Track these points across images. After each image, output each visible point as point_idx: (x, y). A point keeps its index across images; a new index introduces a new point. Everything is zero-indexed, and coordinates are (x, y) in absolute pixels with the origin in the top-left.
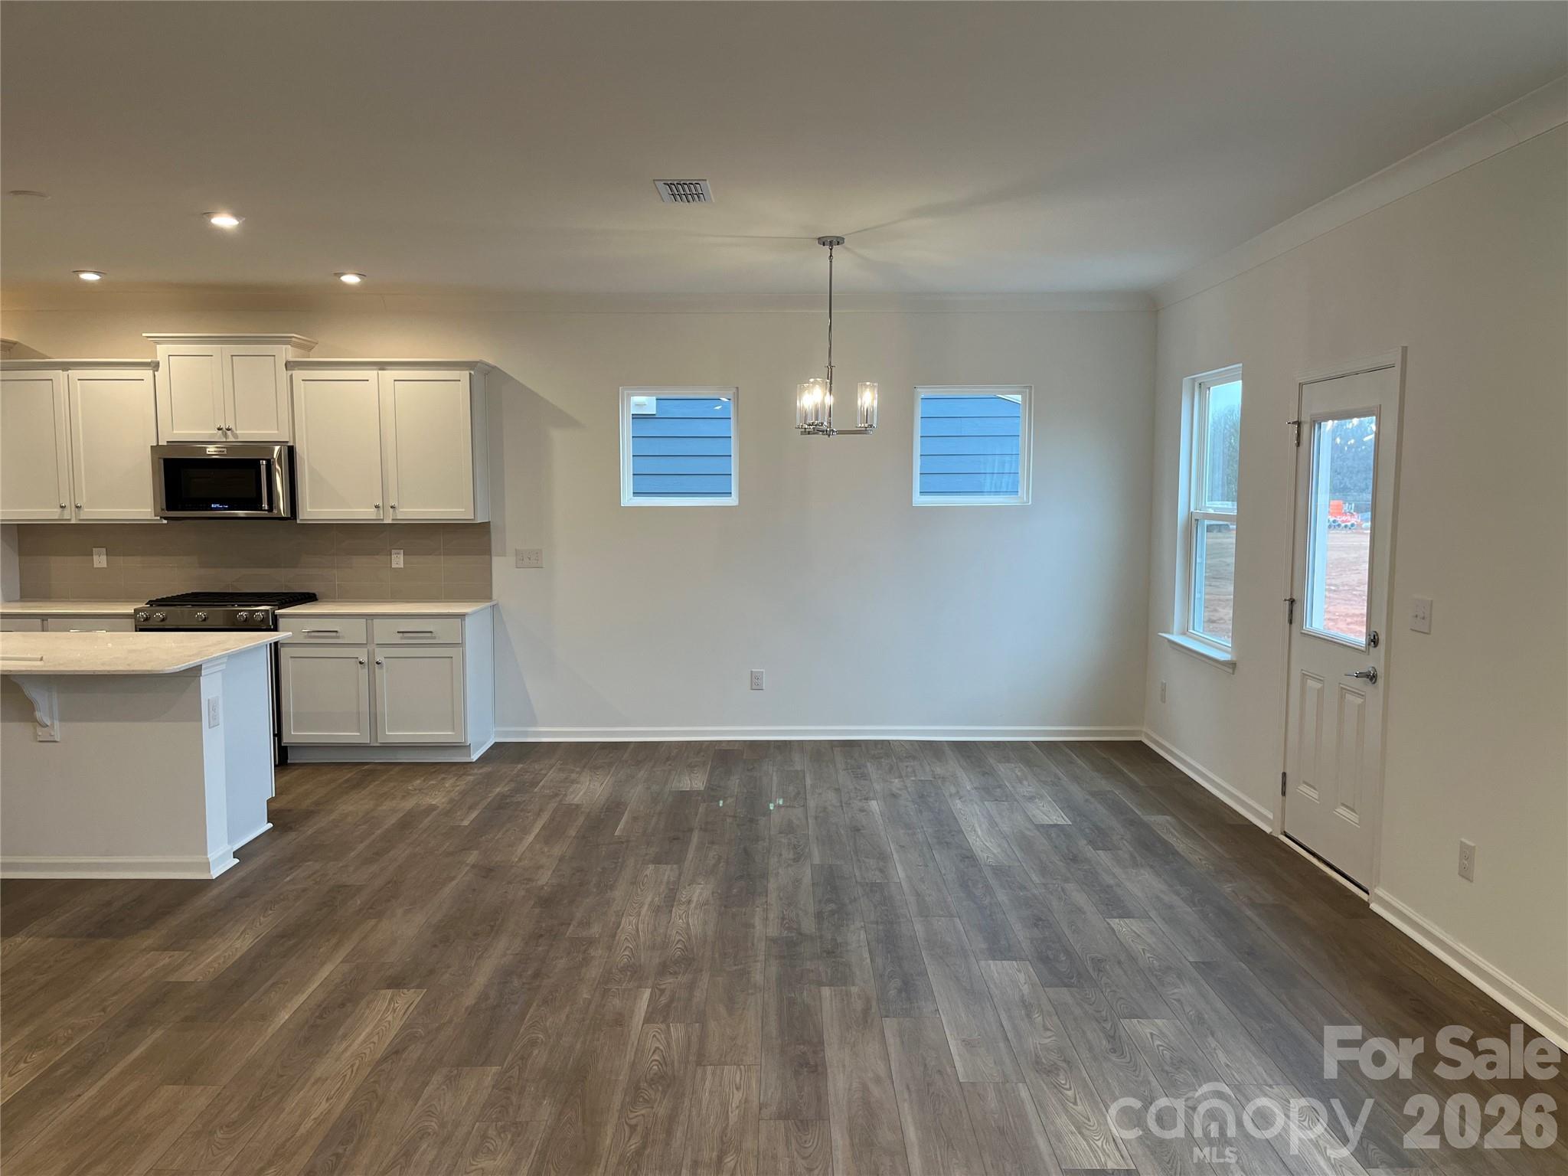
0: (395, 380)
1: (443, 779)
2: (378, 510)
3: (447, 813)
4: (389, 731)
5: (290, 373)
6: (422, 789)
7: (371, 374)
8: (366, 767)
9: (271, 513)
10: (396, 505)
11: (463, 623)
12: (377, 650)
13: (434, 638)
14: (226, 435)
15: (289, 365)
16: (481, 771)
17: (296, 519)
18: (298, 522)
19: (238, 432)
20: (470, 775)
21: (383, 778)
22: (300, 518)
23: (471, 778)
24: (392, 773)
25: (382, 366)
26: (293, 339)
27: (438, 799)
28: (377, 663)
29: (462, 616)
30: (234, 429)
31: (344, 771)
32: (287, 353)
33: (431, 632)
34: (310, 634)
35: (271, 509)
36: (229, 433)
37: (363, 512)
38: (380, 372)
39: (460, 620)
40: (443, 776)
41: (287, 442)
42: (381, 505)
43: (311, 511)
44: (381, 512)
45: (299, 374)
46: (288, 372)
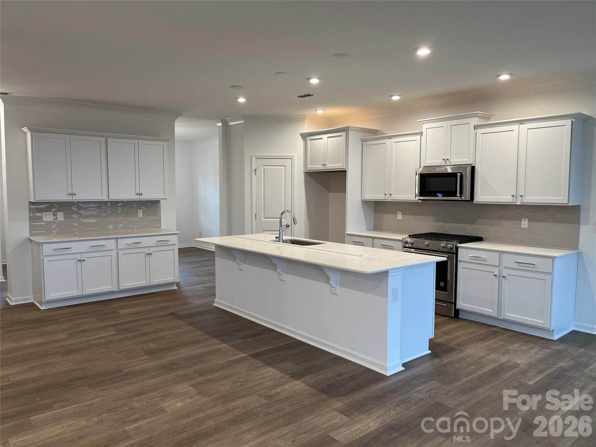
0: (528, 129)
1: (532, 347)
2: (514, 198)
3: (524, 372)
4: (507, 313)
5: (476, 131)
6: (516, 351)
7: (515, 127)
8: (494, 329)
9: (461, 198)
10: (523, 195)
11: (553, 261)
12: (504, 270)
13: (536, 268)
14: (446, 162)
15: (475, 128)
16: (557, 348)
17: (473, 201)
18: (474, 202)
19: (451, 161)
20: (548, 348)
21: (499, 338)
22: (475, 201)
23: (548, 351)
24: (505, 336)
25: (521, 122)
26: (479, 114)
27: (522, 361)
28: (503, 277)
29: (553, 258)
30: (449, 159)
31: (482, 328)
32: (475, 121)
33: (534, 264)
34: (472, 258)
35: (461, 197)
36: (447, 161)
37: (506, 198)
38: (520, 125)
39: (551, 260)
40: (533, 345)
41: (472, 164)
42: (515, 195)
43: (480, 197)
44: (515, 198)
45: (480, 131)
46: (475, 130)
